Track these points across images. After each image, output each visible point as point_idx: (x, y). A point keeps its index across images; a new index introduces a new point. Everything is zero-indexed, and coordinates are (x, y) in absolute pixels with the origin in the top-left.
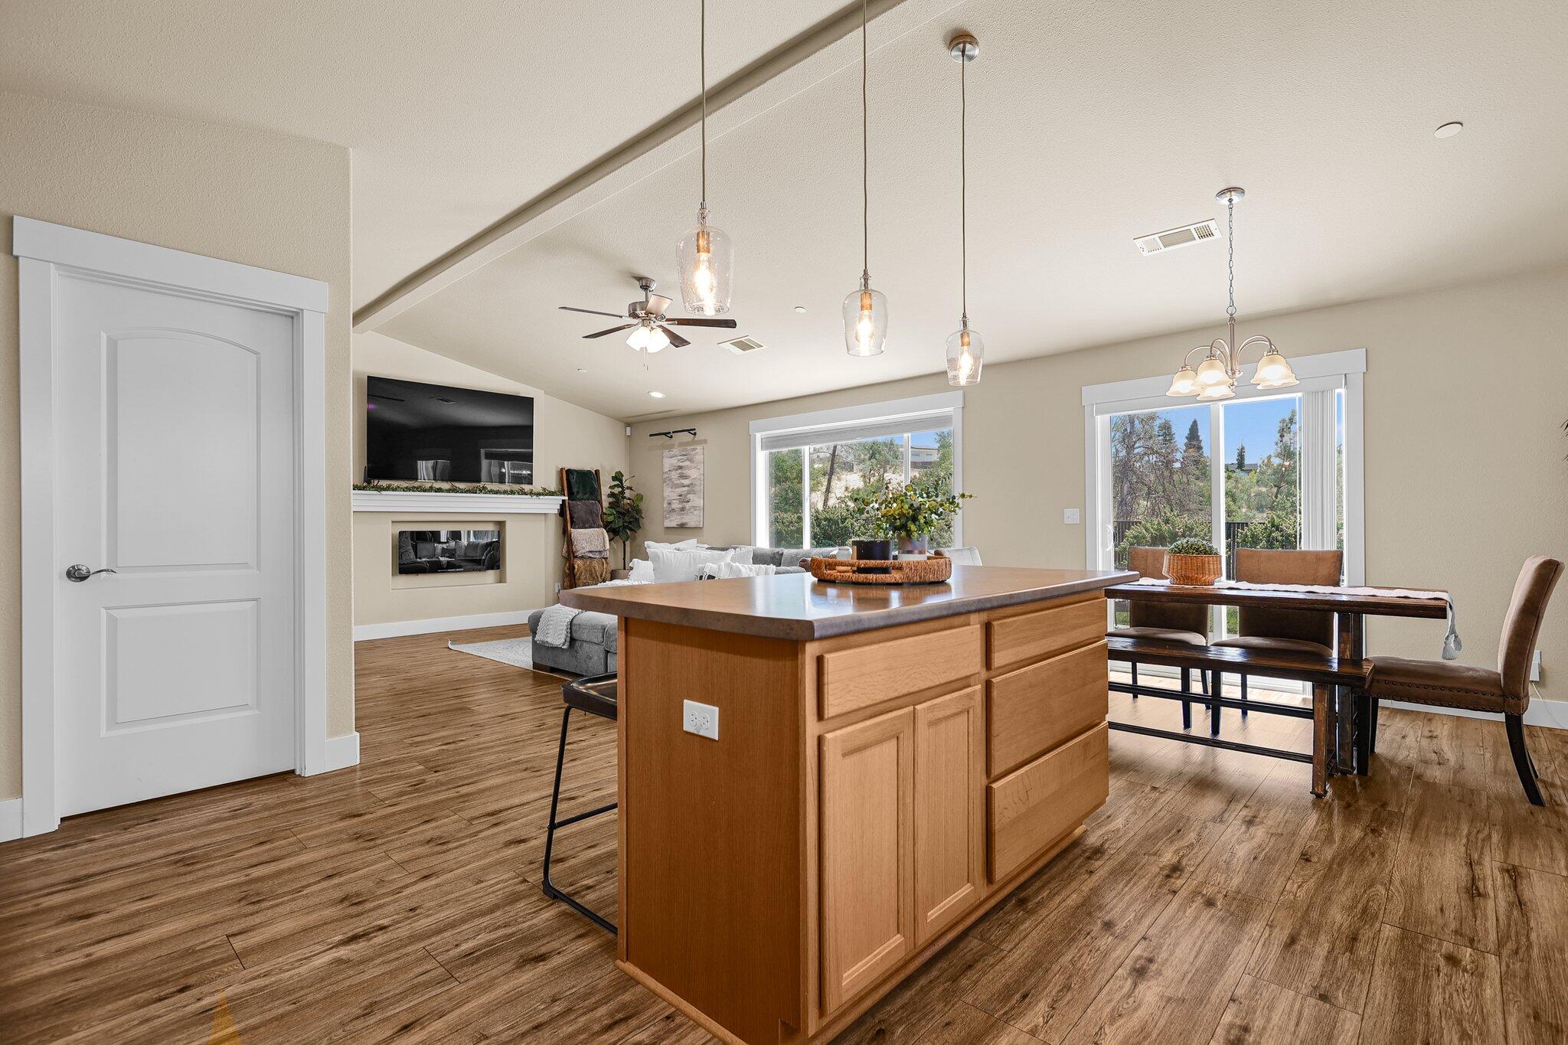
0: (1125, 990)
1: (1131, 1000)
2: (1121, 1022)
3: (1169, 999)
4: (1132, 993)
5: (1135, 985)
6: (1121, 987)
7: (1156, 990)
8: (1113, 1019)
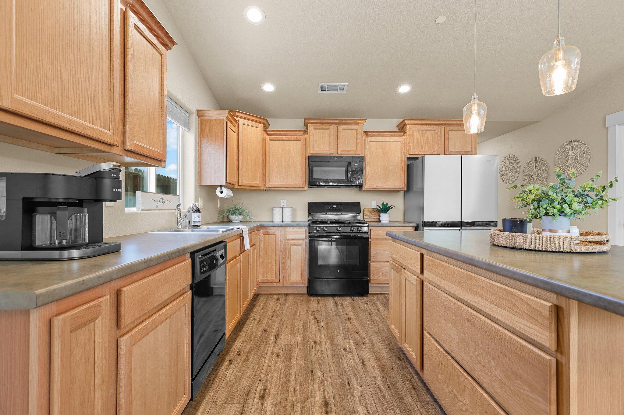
0: (326, 393)
1: (322, 390)
2: (320, 381)
3: (312, 397)
4: (323, 393)
5: (325, 397)
6: (328, 393)
7: (317, 399)
8: (322, 380)
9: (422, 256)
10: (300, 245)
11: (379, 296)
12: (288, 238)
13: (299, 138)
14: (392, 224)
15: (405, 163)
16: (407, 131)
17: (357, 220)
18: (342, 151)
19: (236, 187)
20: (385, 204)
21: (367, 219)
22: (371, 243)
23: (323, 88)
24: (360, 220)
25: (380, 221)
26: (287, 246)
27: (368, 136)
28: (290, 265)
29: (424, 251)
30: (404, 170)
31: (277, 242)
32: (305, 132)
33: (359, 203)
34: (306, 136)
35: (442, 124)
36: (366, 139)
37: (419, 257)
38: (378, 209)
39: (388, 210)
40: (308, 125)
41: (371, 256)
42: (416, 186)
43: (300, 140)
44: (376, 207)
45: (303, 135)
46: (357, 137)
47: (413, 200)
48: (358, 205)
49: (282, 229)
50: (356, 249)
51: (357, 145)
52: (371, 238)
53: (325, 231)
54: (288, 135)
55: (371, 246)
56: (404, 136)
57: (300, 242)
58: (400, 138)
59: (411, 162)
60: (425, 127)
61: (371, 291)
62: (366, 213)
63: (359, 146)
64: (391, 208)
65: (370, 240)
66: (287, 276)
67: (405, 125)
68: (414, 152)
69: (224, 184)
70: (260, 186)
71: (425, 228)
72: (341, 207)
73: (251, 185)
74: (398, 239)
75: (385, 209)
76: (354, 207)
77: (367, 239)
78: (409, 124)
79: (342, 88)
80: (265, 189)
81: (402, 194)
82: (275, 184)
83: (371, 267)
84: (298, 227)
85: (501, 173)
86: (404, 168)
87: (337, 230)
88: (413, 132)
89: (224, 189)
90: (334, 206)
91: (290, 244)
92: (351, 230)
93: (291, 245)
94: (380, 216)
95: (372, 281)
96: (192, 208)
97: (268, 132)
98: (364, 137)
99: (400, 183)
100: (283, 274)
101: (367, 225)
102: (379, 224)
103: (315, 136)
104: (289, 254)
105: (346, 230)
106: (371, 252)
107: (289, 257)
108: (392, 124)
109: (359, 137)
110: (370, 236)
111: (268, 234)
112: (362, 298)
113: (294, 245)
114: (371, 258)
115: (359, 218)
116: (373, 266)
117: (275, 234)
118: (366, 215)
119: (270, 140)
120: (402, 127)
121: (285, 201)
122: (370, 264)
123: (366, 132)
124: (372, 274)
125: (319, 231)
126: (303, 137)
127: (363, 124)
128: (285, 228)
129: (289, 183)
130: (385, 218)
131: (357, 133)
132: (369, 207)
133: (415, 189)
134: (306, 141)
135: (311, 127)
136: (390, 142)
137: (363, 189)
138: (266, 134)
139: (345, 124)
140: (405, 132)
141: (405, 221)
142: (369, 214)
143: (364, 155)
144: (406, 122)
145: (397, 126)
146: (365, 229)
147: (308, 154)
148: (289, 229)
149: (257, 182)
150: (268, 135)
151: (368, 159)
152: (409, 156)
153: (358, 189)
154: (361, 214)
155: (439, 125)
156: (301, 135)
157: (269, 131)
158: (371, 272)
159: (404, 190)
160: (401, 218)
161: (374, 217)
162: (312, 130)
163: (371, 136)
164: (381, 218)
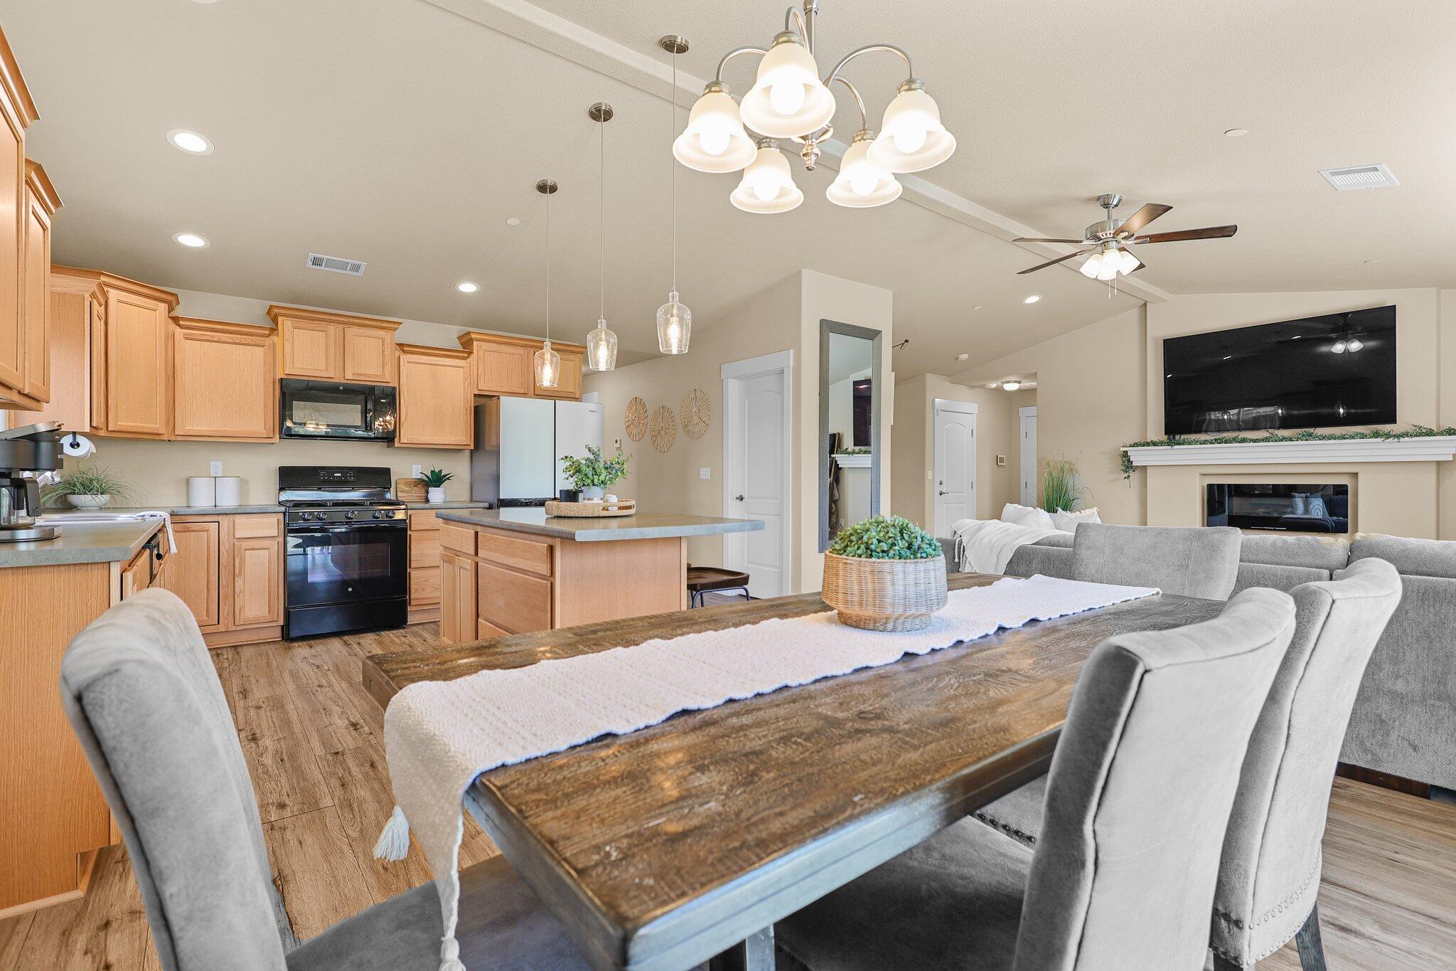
9: (476, 533)
10: (268, 549)
11: (427, 626)
12: (237, 535)
13: (261, 343)
14: (449, 505)
15: (471, 403)
16: (475, 350)
17: (385, 499)
18: (354, 374)
19: (102, 433)
20: (437, 471)
21: (402, 497)
22: (412, 537)
23: (317, 262)
24: (390, 500)
25: (427, 501)
26: (236, 553)
27: (404, 352)
28: (242, 589)
29: (479, 529)
30: (469, 416)
31: (212, 545)
32: (274, 330)
33: (388, 470)
34: (274, 338)
35: (531, 347)
36: (401, 356)
37: (473, 536)
38: (424, 481)
39: (442, 482)
40: (280, 319)
41: (412, 559)
42: (489, 443)
43: (263, 346)
44: (420, 476)
45: (269, 335)
46: (383, 352)
47: (484, 465)
48: (386, 472)
49: (225, 521)
50: (383, 549)
51: (383, 366)
52: (412, 529)
53: (322, 519)
54: (231, 333)
55: (412, 542)
56: (468, 359)
57: (266, 543)
58: (463, 361)
59: (482, 401)
60: (503, 348)
61: (411, 619)
62: (401, 486)
63: (388, 368)
64: (448, 479)
65: (409, 533)
66: (237, 611)
67: (471, 341)
68: (486, 386)
69: (87, 429)
70: (160, 433)
71: (501, 509)
72: (350, 477)
73: (140, 430)
74: (452, 520)
75: (437, 479)
76: (380, 477)
77: (405, 530)
78: (477, 340)
79: (356, 268)
80: (173, 438)
81: (467, 454)
82: (196, 430)
83: (412, 578)
84: (262, 515)
85: (627, 424)
86: (469, 413)
87: (347, 518)
88: (484, 353)
89: (80, 439)
90: (335, 475)
91: (243, 547)
92: (374, 517)
93: (246, 550)
94: (427, 493)
95: (413, 603)
96: (50, 479)
97: (181, 323)
98: (398, 353)
99: (461, 434)
100: (226, 608)
101: (403, 507)
102: (427, 506)
103: (296, 342)
104: (240, 568)
105: (364, 517)
106: (412, 552)
107: (240, 572)
108: (447, 335)
109: (387, 352)
110: (410, 525)
111: (188, 531)
112: (395, 632)
113: (254, 549)
114: (412, 562)
115: (390, 496)
116: (416, 577)
117: (207, 531)
118: (402, 491)
119: (186, 339)
120: (466, 343)
121: (220, 464)
122: (410, 573)
123: (401, 345)
124: (413, 591)
125: (309, 520)
126: (267, 341)
127: (395, 329)
128: (231, 517)
129: (236, 429)
130: (436, 495)
131: (383, 344)
132: (407, 477)
133: (487, 448)
134: (274, 349)
135: (285, 324)
136: (444, 366)
137: (397, 444)
138: (174, 325)
139: (359, 325)
140: (470, 353)
141: (472, 501)
142: (406, 489)
143: (397, 386)
144: (473, 336)
145: (459, 338)
146: (400, 515)
147: (280, 375)
148: (239, 520)
149: (156, 424)
150: (182, 328)
151: (405, 394)
152: (477, 393)
153: (386, 444)
154: (392, 489)
155: (526, 346)
156: (263, 336)
157: (184, 321)
158: (412, 587)
159: (469, 447)
160: (465, 495)
161: (417, 493)
162: (288, 330)
163: (411, 353)
164: (430, 496)
